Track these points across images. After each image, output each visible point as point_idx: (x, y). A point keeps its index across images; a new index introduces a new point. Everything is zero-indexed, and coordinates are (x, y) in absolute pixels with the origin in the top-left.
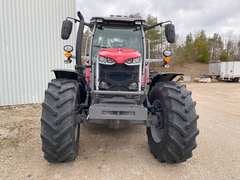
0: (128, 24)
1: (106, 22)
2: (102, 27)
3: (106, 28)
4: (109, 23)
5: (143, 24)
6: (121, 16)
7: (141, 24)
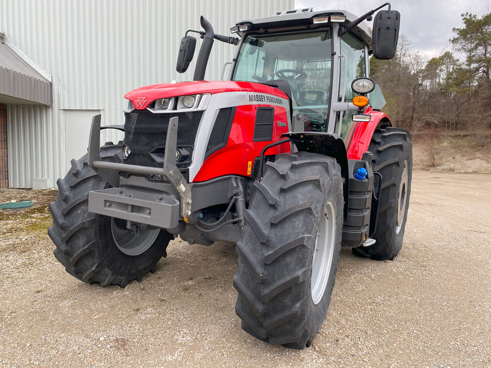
0: (305, 27)
1: (261, 29)
2: (259, 41)
3: (267, 41)
4: (269, 30)
5: (332, 20)
6: (295, 11)
7: (327, 21)
